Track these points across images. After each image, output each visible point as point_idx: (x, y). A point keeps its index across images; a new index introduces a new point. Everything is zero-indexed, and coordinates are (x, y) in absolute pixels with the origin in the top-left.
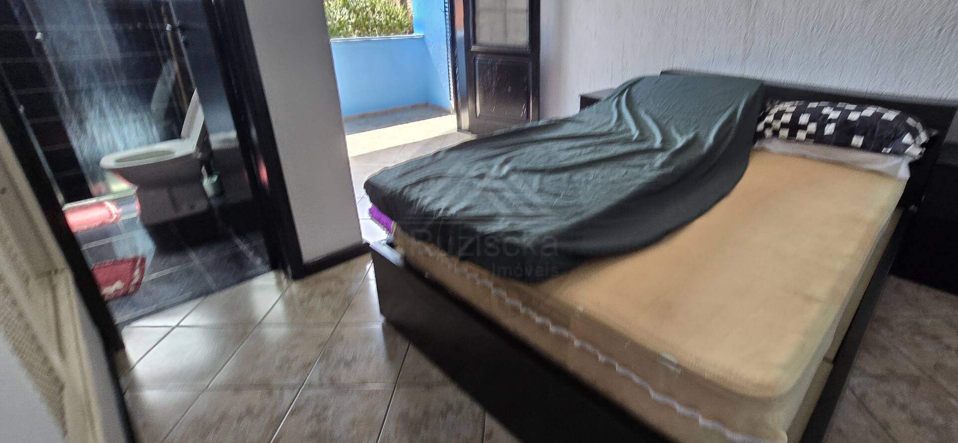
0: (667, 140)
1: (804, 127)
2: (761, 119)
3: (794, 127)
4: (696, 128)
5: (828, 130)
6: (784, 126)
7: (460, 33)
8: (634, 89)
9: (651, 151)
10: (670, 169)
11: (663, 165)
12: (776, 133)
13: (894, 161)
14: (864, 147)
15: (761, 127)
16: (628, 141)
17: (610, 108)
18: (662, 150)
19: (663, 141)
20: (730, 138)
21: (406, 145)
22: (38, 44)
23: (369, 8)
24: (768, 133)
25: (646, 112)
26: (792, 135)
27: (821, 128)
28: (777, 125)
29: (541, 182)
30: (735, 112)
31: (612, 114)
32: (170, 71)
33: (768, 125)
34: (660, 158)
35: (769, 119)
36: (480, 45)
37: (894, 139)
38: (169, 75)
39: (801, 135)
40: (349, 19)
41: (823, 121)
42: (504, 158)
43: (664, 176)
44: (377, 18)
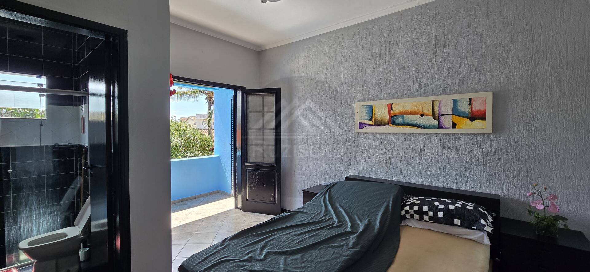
0: (354, 226)
1: (426, 213)
2: (402, 208)
3: (421, 213)
4: (368, 217)
5: (440, 215)
6: (416, 212)
7: (239, 154)
8: (332, 190)
9: (346, 234)
10: (358, 248)
11: (355, 245)
12: (412, 216)
13: (479, 234)
14: (461, 226)
15: (403, 213)
16: (332, 227)
17: (320, 202)
18: (352, 233)
19: (352, 227)
20: (388, 223)
21: (205, 218)
22: (8, 174)
23: (193, 137)
24: (408, 216)
25: (340, 206)
26: (421, 218)
27: (436, 214)
28: (412, 212)
29: (285, 262)
30: (388, 206)
31: (322, 206)
32: (79, 182)
33: (407, 212)
34: (352, 240)
35: (407, 208)
36: (250, 162)
37: (476, 221)
38: (77, 184)
39: (426, 218)
40: (181, 143)
41: (436, 210)
42: (262, 243)
43: (356, 253)
44: (196, 142)
